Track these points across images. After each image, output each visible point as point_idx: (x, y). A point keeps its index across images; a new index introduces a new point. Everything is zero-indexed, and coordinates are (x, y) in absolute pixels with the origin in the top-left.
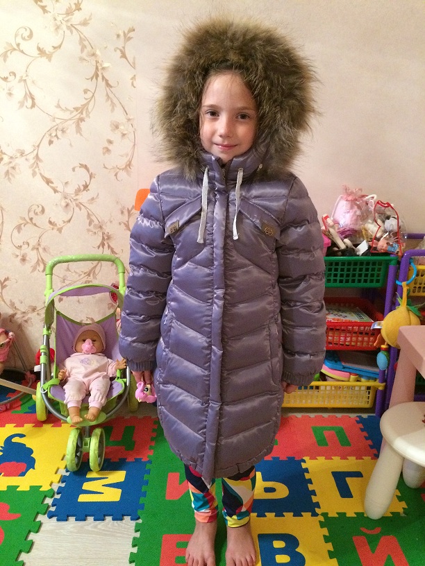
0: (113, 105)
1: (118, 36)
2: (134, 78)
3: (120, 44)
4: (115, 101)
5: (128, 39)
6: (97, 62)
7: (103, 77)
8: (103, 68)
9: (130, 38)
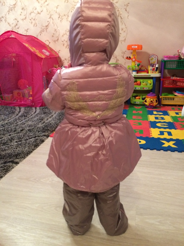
0: (122, 23)
1: (125, 5)
2: (128, 16)
3: (125, 7)
4: (123, 22)
5: (127, 6)
6: (119, 12)
7: (120, 16)
8: (121, 14)
9: (128, 6)
